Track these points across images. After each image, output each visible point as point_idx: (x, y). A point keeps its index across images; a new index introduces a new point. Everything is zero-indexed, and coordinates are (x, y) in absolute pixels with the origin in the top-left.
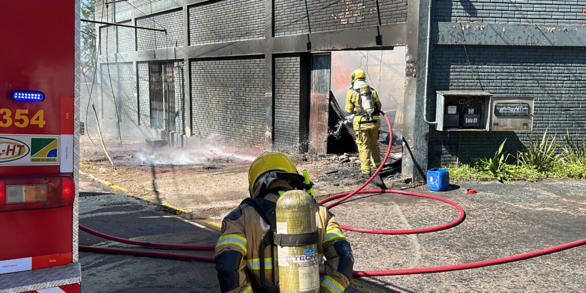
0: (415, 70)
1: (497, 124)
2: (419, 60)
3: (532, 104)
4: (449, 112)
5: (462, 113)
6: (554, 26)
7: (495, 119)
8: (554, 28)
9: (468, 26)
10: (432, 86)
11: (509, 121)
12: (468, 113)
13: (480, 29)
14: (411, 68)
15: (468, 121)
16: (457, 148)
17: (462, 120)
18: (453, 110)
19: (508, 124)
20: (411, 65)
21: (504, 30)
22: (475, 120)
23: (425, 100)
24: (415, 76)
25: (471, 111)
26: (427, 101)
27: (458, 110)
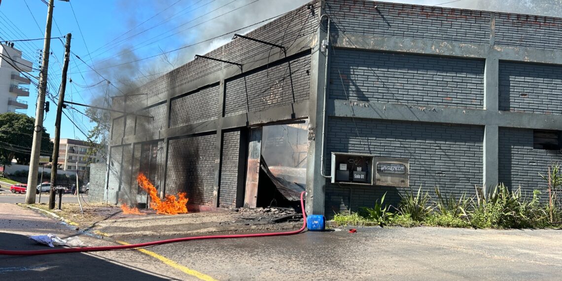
0: (314, 135)
1: (379, 180)
2: (317, 127)
3: (408, 166)
4: (341, 169)
5: (351, 169)
6: (424, 106)
7: (377, 176)
8: (424, 108)
9: (355, 103)
10: (327, 148)
11: (389, 178)
12: (356, 170)
13: (365, 106)
14: (312, 133)
15: (357, 176)
16: (349, 199)
17: (351, 175)
18: (343, 167)
19: (388, 181)
20: (312, 131)
21: (384, 108)
22: (363, 176)
23: (322, 158)
24: (314, 140)
25: (359, 169)
26: (323, 159)
27: (348, 168)
